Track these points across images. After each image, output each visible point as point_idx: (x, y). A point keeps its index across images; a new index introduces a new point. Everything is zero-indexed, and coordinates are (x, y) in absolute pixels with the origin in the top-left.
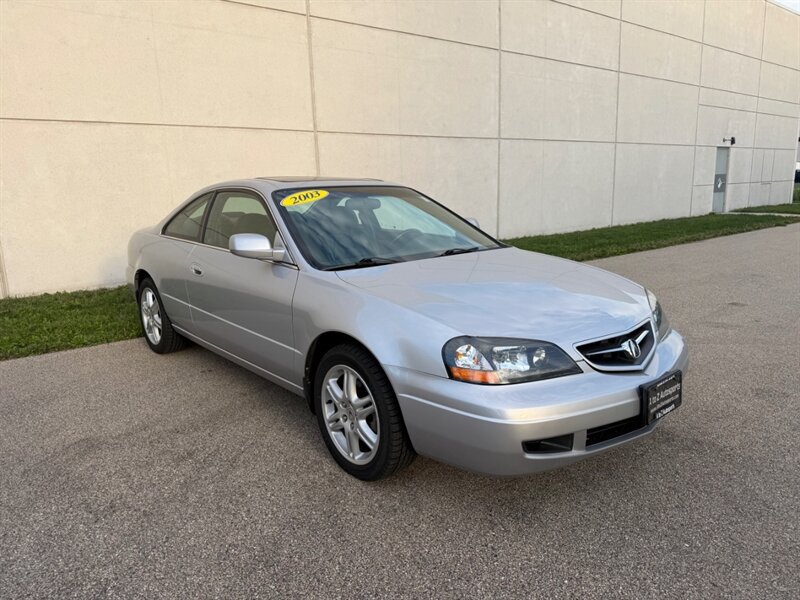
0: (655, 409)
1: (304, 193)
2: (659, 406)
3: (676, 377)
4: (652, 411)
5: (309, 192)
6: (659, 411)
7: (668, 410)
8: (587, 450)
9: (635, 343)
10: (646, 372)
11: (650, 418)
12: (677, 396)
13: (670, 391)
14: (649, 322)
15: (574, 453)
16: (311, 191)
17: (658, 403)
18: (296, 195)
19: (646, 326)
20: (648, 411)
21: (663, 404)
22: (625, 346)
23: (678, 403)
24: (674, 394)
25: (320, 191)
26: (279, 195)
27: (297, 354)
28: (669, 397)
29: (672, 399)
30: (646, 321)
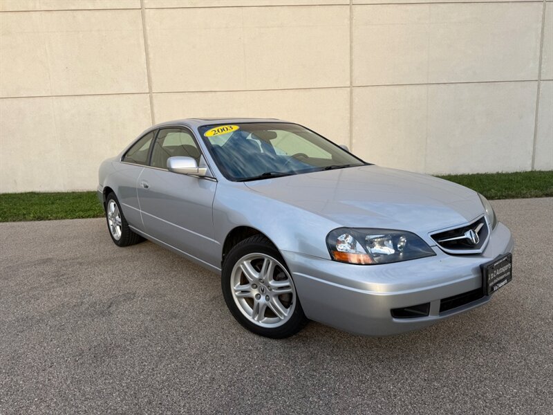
0: (492, 283)
1: (222, 127)
2: (496, 281)
3: (508, 259)
4: (490, 285)
5: (225, 127)
6: (495, 284)
7: (503, 283)
8: (440, 315)
9: (474, 232)
10: (484, 255)
11: (489, 290)
12: (509, 273)
13: (503, 269)
14: (483, 218)
15: (430, 318)
16: (227, 126)
17: (495, 278)
18: (216, 129)
19: (482, 220)
20: (487, 285)
21: (498, 279)
22: (467, 235)
23: (509, 278)
24: (506, 272)
25: (232, 126)
26: (203, 129)
27: (216, 244)
28: (503, 274)
29: (505, 275)
30: (481, 216)
